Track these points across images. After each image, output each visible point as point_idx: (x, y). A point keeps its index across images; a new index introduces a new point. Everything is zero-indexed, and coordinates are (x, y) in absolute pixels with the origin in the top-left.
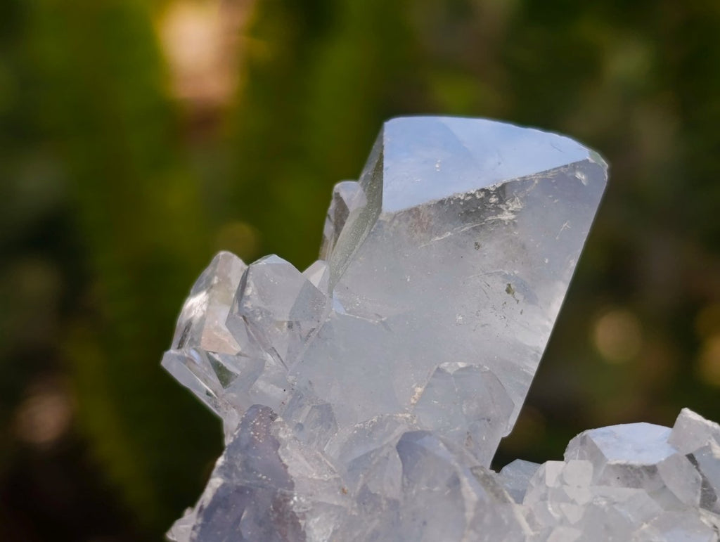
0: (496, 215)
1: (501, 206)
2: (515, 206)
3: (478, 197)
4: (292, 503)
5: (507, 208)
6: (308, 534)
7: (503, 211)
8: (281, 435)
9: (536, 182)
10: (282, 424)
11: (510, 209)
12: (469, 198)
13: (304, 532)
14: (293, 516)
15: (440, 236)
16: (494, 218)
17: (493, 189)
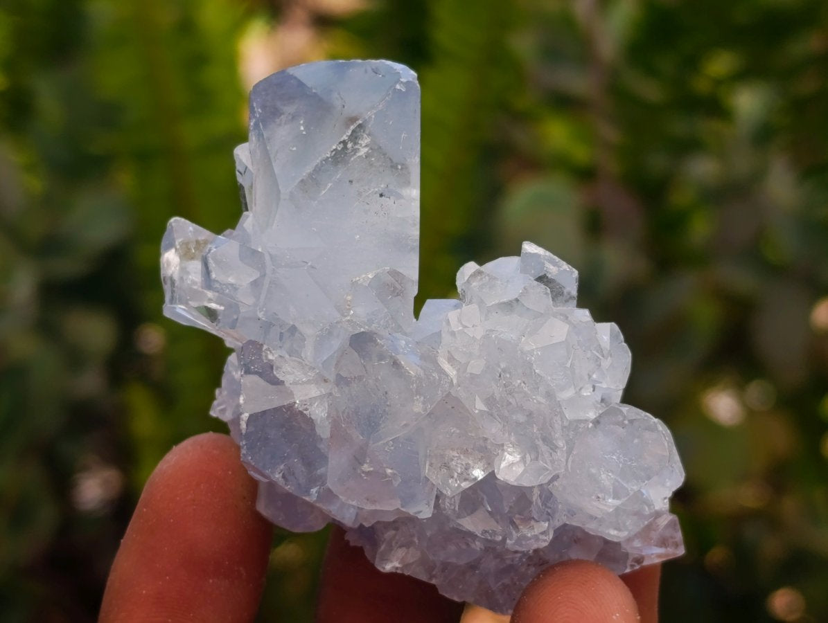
0: (355, 154)
1: (356, 147)
2: (366, 141)
3: (339, 149)
4: (296, 405)
5: (361, 146)
6: (313, 417)
7: (359, 149)
8: (270, 357)
9: (373, 117)
10: (268, 349)
11: (363, 145)
12: (334, 153)
13: (310, 418)
14: (301, 412)
15: (325, 189)
16: (355, 157)
17: (347, 138)
